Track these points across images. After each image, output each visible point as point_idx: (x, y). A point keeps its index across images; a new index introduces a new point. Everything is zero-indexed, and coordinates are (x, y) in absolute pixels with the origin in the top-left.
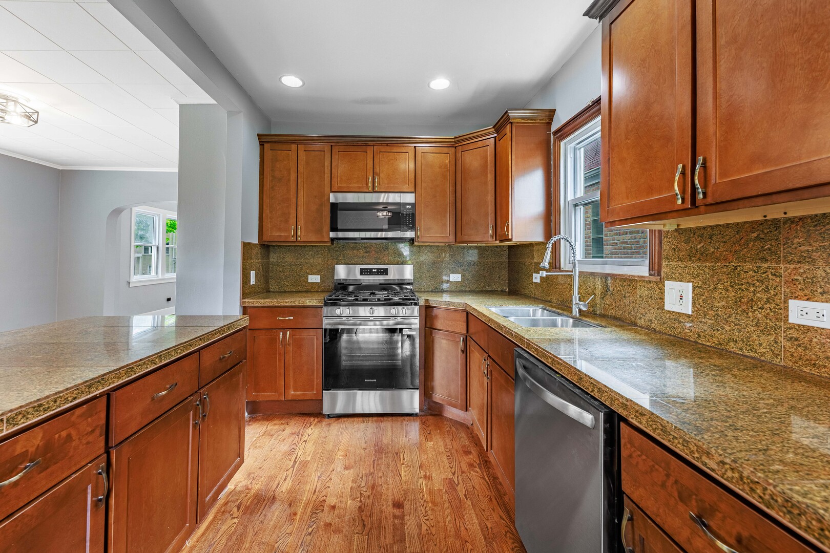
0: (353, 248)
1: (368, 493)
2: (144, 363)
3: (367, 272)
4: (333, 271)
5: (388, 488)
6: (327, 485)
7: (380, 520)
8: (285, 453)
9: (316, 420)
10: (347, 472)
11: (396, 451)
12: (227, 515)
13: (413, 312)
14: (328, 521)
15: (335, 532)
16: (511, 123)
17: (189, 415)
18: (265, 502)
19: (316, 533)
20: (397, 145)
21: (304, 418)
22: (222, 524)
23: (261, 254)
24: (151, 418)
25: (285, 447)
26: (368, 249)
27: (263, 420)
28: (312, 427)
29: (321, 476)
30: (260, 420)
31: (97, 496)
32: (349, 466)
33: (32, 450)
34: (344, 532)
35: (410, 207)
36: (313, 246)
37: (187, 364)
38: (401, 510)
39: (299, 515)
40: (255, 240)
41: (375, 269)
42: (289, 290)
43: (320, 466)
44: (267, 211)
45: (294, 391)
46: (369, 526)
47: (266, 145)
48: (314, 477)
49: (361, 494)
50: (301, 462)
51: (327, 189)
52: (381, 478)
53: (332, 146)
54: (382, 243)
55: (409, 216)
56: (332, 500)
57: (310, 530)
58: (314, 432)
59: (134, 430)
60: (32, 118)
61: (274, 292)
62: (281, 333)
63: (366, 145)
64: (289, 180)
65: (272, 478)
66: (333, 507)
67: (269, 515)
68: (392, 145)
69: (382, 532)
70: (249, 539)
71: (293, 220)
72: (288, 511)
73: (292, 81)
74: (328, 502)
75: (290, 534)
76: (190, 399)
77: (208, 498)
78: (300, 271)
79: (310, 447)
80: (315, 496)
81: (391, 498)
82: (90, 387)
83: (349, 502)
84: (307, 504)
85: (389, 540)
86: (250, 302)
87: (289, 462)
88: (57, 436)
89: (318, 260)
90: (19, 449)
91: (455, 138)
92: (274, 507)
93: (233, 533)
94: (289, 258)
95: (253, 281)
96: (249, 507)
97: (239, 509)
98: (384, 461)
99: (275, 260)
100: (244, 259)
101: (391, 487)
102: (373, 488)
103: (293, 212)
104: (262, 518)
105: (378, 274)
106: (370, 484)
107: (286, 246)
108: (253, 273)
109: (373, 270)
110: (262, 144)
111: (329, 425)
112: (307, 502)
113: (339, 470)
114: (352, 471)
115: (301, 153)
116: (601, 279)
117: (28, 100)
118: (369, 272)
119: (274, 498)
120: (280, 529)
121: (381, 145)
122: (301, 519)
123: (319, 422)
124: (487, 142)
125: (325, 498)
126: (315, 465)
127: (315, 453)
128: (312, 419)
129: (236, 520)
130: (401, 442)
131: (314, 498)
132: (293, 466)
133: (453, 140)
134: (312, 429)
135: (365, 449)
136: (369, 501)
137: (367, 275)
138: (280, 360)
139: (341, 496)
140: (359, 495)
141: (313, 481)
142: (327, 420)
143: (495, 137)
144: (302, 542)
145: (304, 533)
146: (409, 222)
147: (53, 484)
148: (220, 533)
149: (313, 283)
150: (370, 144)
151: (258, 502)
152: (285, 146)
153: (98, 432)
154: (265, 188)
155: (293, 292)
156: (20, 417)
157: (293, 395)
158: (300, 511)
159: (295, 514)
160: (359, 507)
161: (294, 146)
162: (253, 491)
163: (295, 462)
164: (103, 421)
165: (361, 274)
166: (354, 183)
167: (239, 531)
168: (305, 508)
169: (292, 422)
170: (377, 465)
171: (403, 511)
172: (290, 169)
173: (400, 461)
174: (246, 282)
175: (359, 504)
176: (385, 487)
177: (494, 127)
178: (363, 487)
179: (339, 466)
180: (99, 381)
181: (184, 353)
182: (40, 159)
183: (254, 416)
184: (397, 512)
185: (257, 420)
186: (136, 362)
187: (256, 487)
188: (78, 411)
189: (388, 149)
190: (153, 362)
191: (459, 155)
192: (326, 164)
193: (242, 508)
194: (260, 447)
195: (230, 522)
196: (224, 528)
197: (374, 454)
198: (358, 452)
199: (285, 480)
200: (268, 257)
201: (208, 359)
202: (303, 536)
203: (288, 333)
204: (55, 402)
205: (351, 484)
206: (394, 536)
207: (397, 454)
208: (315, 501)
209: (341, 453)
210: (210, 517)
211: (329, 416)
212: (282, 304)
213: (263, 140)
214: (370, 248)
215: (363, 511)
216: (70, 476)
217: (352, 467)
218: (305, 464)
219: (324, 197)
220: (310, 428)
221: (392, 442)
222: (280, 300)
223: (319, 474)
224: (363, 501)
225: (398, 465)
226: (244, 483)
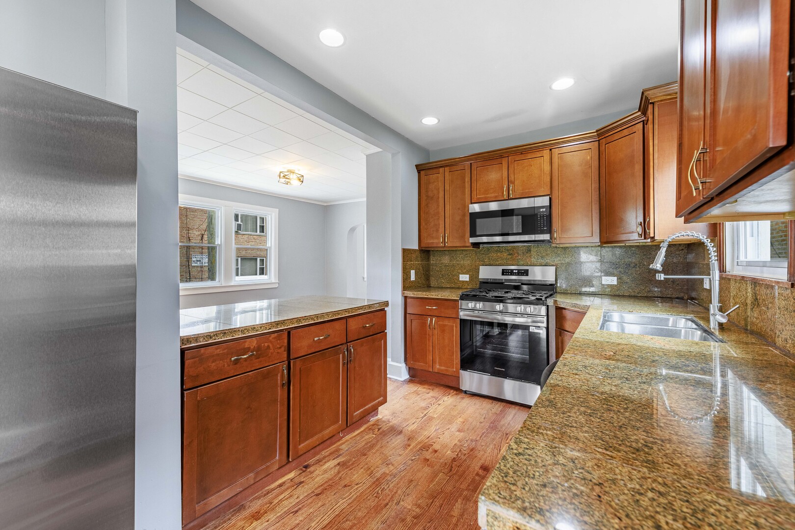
0: (497, 251)
1: (466, 452)
2: (307, 319)
3: (508, 272)
4: (477, 271)
5: (483, 455)
6: (439, 436)
7: (464, 472)
8: (422, 408)
9: (455, 392)
10: (458, 433)
11: (507, 432)
12: (371, 431)
13: (540, 310)
14: (427, 458)
15: (429, 466)
16: (651, 103)
17: (340, 356)
18: (395, 432)
19: (416, 461)
20: (531, 151)
21: (447, 389)
22: (366, 435)
23: (421, 257)
24: (313, 350)
25: (423, 404)
26: (511, 252)
27: (418, 383)
28: (449, 396)
29: (438, 430)
30: (415, 383)
31: (283, 381)
32: (462, 430)
33: (252, 347)
34: (434, 468)
35: (544, 210)
36: (463, 250)
37: (337, 325)
38: (485, 473)
39: (411, 447)
40: (415, 246)
41: (515, 270)
42: (445, 286)
43: (441, 423)
44: (423, 223)
45: (439, 366)
46: (454, 472)
47: (421, 172)
48: (433, 429)
49: (460, 450)
50: (429, 416)
51: (468, 200)
52: (482, 446)
53: (471, 163)
54: (524, 246)
55: (544, 219)
56: (436, 447)
57: (414, 458)
58: (449, 400)
59: (303, 354)
60: (301, 179)
61: (433, 287)
62: (429, 319)
63: (501, 157)
64: (438, 198)
65: (405, 420)
66: (436, 451)
67: (394, 440)
68: (527, 152)
69: (462, 480)
70: (377, 448)
71: (441, 229)
72: (406, 442)
73: (430, 121)
74: (434, 447)
75: (400, 455)
76: (340, 346)
77: (356, 413)
78: (453, 271)
79: (440, 409)
80: (427, 440)
81: (482, 461)
82: (277, 324)
83: (449, 452)
84: (420, 443)
85: (463, 486)
86: (409, 294)
87: (421, 414)
88: (263, 344)
89: (467, 262)
90: (247, 345)
91: (597, 131)
92: (399, 437)
93: (370, 442)
94: (446, 260)
95: (413, 278)
96: (385, 431)
97: (379, 430)
98: (492, 436)
99: (434, 262)
100: (404, 261)
101: (486, 455)
102: (472, 450)
103: (442, 223)
104: (389, 440)
105: (518, 275)
106: (471, 447)
107: (442, 250)
108: (413, 272)
109: (514, 271)
110: (419, 172)
111: (463, 398)
112: (420, 441)
113: (453, 430)
114: (462, 434)
115: (447, 174)
116: (751, 285)
117: (299, 170)
118: (510, 272)
119: (401, 432)
120: (396, 450)
121: (515, 154)
122: (411, 449)
123: (456, 394)
124: (634, 129)
125: (433, 443)
126: (438, 422)
127: (442, 414)
128: (452, 391)
129: (374, 436)
130: (516, 427)
131: (426, 441)
132: (422, 418)
133: (596, 134)
134: (448, 398)
135: (481, 423)
136: (463, 458)
137: (508, 275)
138: (429, 340)
139: (445, 446)
140: (458, 450)
141: (431, 431)
142: (463, 395)
143: (643, 121)
144: (405, 463)
145: (409, 458)
146: (544, 225)
147: (262, 367)
148: (363, 439)
149: (463, 282)
150: (505, 156)
151: (391, 430)
152: (435, 171)
153: (283, 349)
154: (422, 206)
155: (448, 288)
156: (246, 331)
157: (438, 369)
158: (413, 445)
159: (409, 446)
160: (454, 458)
161: (441, 170)
162: (391, 424)
163: (425, 415)
164: (286, 344)
165: (503, 274)
166: (491, 193)
167: (373, 442)
168: (417, 445)
169: (437, 390)
170: (485, 436)
171: (487, 474)
172: (439, 189)
173: (507, 440)
174: (406, 279)
175: (455, 456)
176: (482, 453)
177: (639, 110)
178: (464, 447)
179: (454, 427)
180: (282, 323)
181: (334, 318)
182: (315, 200)
183: (413, 379)
184: (481, 472)
185: (413, 382)
186: (302, 317)
187: (394, 422)
188: (273, 336)
189: (522, 157)
190: (312, 319)
191: (602, 148)
192: (466, 180)
193: (381, 430)
194: (407, 399)
195: (371, 435)
196: (367, 437)
197: (487, 429)
198: (474, 423)
199: (413, 424)
200: (428, 259)
201: (353, 325)
202: (407, 459)
203: (434, 319)
204: (261, 328)
205: (456, 442)
206: (468, 486)
207: (507, 434)
208: (425, 443)
209: (461, 420)
210: (362, 429)
211: (465, 392)
212: (429, 297)
213: (420, 168)
214: (513, 251)
215: (455, 462)
216: (269, 366)
217: (464, 431)
218: (431, 419)
219: (465, 207)
220: (447, 397)
221: (508, 425)
222: (428, 293)
223: (437, 428)
224: (459, 455)
225: (502, 442)
226: (388, 417)
